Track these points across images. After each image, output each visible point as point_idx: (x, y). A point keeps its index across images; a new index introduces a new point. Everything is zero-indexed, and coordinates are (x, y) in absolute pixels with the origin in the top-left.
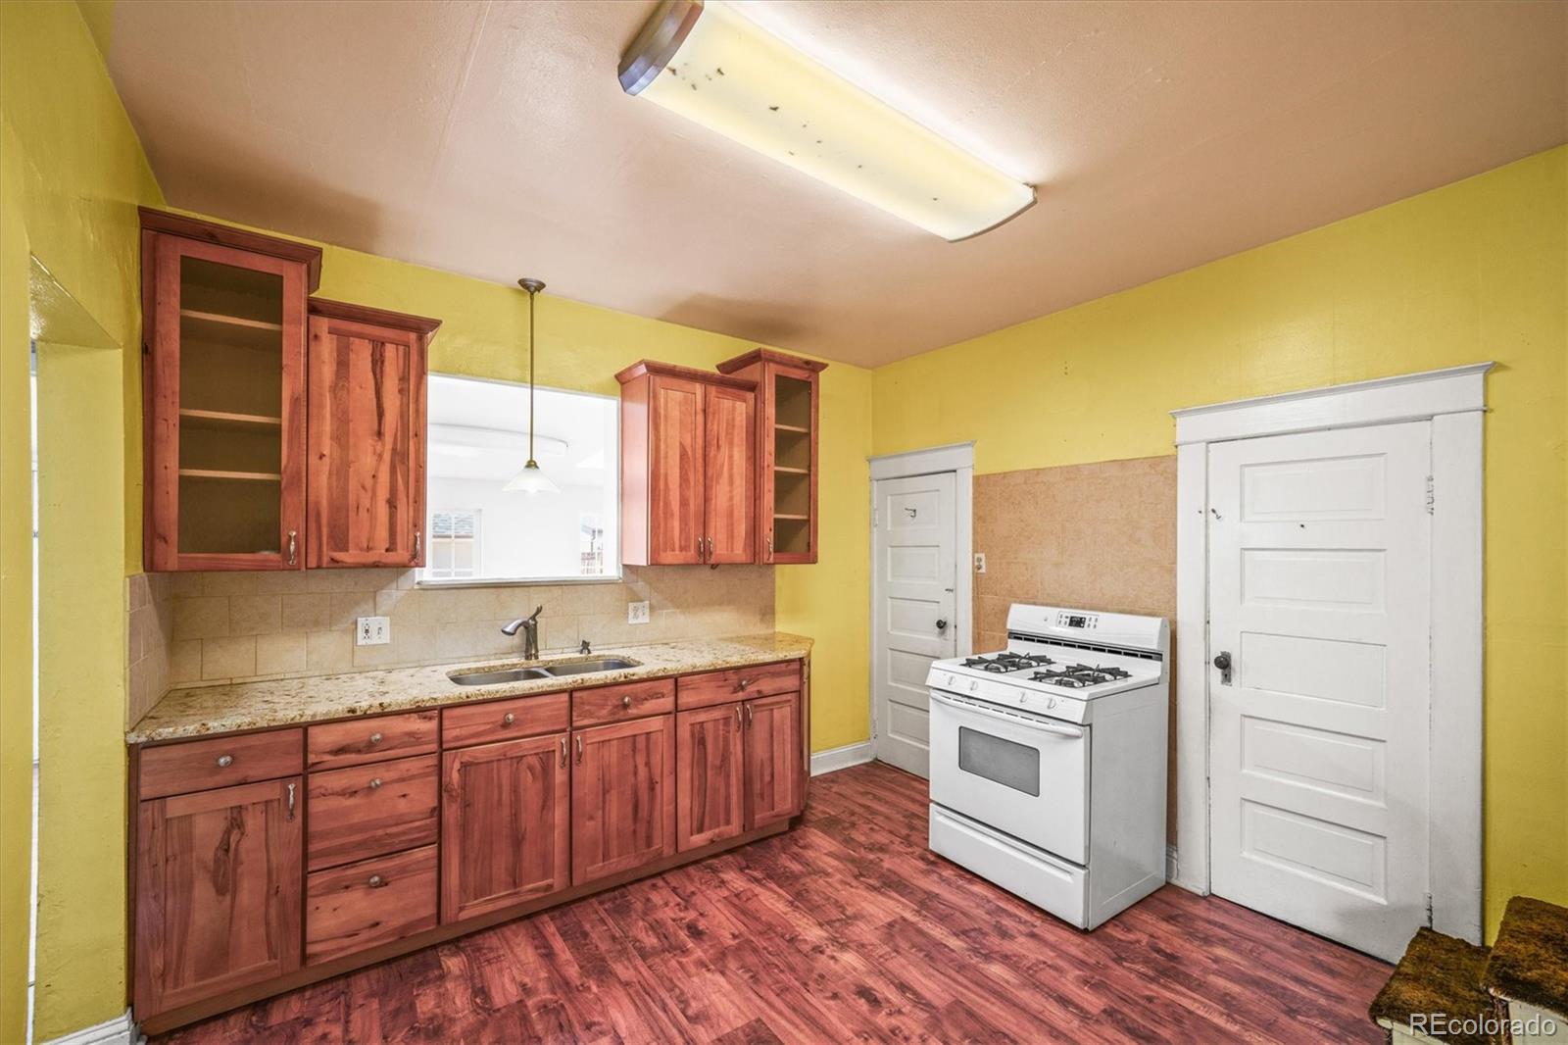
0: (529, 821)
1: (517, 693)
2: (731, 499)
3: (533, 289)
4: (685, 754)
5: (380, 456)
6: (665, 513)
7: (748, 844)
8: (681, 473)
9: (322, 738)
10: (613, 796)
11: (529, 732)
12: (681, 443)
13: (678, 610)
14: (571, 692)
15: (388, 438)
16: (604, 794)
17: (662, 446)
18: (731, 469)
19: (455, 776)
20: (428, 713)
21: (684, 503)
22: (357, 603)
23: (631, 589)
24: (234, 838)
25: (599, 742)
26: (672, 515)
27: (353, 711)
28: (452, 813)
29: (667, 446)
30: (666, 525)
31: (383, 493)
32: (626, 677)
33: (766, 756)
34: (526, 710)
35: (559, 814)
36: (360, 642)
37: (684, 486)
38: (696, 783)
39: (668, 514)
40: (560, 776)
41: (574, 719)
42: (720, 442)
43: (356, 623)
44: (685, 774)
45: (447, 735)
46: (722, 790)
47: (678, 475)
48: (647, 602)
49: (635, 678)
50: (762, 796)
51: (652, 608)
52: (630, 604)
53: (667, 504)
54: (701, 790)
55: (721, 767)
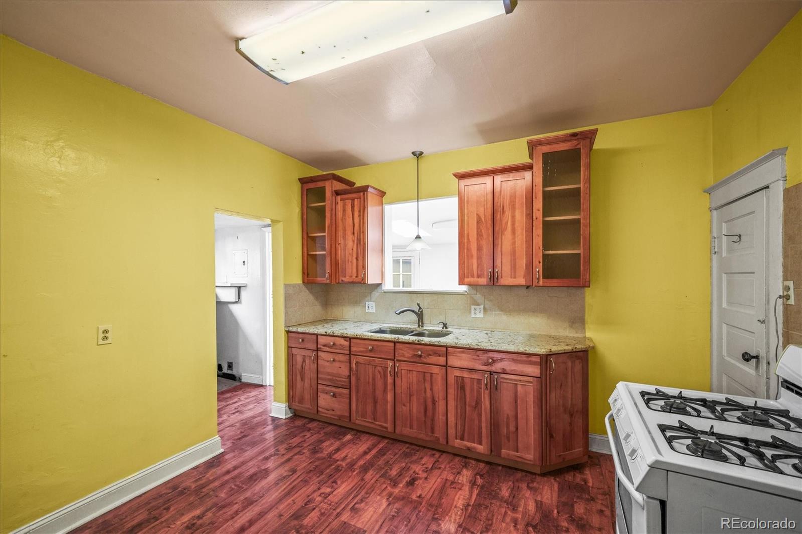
0: (379, 393)
1: (373, 338)
2: (514, 243)
3: (417, 155)
4: (452, 392)
5: (354, 241)
6: (468, 256)
7: (503, 466)
8: (477, 232)
9: (322, 340)
10: (414, 398)
11: (379, 356)
12: (477, 215)
13: (502, 313)
14: (395, 342)
15: (356, 235)
16: (410, 396)
17: (466, 218)
18: (513, 224)
19: (354, 366)
20: (347, 339)
21: (479, 249)
22: (366, 297)
23: (473, 298)
24: (304, 365)
25: (407, 370)
26: (472, 256)
27: (326, 332)
28: (353, 379)
29: (468, 218)
30: (468, 263)
31: (355, 256)
32: (418, 341)
33: (511, 414)
34: (378, 346)
35: (390, 397)
36: (367, 311)
37: (479, 239)
38: (459, 411)
39: (470, 256)
40: (390, 380)
41: (397, 355)
42: (505, 210)
43: (365, 303)
44: (452, 404)
45: (353, 349)
46: (476, 422)
47: (476, 233)
48: (483, 306)
49: (422, 342)
50: (508, 438)
51: (485, 309)
52: (472, 306)
53: (469, 250)
54: (462, 416)
55: (475, 407)
